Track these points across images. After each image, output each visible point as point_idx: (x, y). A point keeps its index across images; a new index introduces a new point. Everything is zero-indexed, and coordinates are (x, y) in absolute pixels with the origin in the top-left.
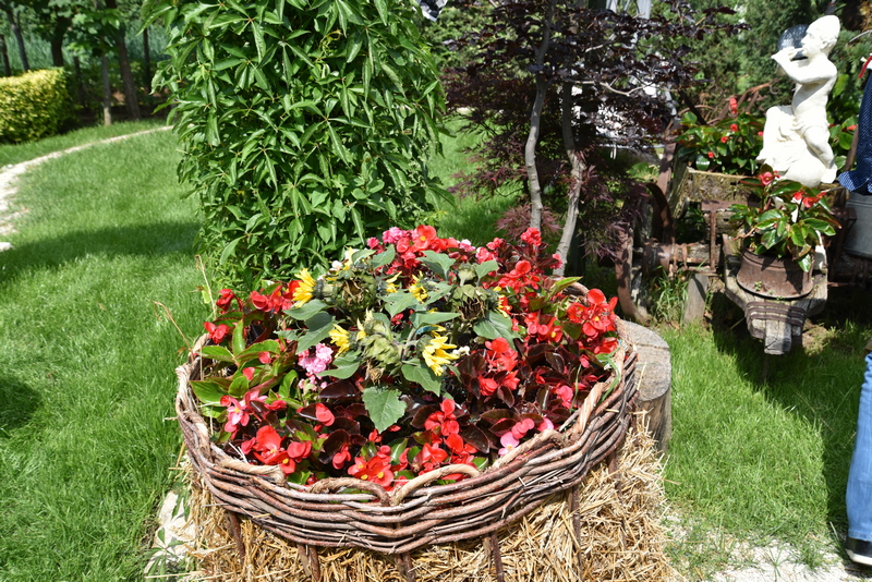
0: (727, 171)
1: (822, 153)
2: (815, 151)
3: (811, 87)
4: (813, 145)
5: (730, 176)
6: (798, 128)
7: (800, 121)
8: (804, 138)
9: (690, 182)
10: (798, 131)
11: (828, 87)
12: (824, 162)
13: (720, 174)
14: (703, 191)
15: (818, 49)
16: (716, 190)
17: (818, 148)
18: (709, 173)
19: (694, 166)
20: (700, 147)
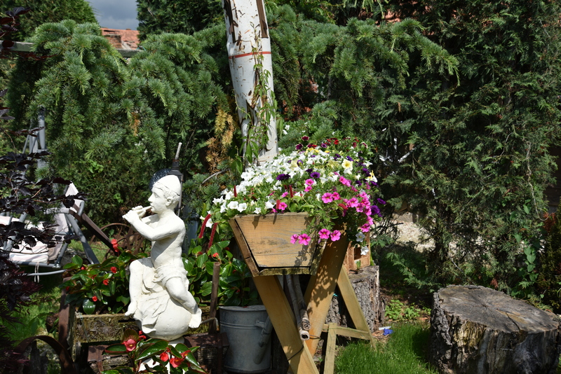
0: (114, 310)
1: (184, 301)
2: (178, 301)
3: (165, 241)
4: (175, 296)
5: (117, 315)
6: (159, 280)
7: (160, 273)
8: (166, 288)
9: (80, 326)
10: (159, 283)
11: (179, 239)
12: (188, 308)
13: (107, 315)
14: (94, 332)
15: (164, 206)
16: (106, 329)
17: (180, 299)
18: (97, 315)
19: (81, 311)
20: (85, 292)
